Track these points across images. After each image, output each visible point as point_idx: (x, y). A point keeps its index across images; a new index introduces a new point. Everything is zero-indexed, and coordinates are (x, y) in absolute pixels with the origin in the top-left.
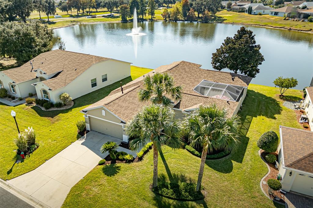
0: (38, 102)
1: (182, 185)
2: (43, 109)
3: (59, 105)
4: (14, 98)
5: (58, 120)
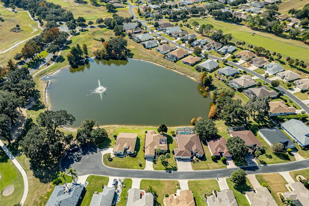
0: (129, 154)
2: (132, 156)
4: (122, 155)
5: (138, 157)
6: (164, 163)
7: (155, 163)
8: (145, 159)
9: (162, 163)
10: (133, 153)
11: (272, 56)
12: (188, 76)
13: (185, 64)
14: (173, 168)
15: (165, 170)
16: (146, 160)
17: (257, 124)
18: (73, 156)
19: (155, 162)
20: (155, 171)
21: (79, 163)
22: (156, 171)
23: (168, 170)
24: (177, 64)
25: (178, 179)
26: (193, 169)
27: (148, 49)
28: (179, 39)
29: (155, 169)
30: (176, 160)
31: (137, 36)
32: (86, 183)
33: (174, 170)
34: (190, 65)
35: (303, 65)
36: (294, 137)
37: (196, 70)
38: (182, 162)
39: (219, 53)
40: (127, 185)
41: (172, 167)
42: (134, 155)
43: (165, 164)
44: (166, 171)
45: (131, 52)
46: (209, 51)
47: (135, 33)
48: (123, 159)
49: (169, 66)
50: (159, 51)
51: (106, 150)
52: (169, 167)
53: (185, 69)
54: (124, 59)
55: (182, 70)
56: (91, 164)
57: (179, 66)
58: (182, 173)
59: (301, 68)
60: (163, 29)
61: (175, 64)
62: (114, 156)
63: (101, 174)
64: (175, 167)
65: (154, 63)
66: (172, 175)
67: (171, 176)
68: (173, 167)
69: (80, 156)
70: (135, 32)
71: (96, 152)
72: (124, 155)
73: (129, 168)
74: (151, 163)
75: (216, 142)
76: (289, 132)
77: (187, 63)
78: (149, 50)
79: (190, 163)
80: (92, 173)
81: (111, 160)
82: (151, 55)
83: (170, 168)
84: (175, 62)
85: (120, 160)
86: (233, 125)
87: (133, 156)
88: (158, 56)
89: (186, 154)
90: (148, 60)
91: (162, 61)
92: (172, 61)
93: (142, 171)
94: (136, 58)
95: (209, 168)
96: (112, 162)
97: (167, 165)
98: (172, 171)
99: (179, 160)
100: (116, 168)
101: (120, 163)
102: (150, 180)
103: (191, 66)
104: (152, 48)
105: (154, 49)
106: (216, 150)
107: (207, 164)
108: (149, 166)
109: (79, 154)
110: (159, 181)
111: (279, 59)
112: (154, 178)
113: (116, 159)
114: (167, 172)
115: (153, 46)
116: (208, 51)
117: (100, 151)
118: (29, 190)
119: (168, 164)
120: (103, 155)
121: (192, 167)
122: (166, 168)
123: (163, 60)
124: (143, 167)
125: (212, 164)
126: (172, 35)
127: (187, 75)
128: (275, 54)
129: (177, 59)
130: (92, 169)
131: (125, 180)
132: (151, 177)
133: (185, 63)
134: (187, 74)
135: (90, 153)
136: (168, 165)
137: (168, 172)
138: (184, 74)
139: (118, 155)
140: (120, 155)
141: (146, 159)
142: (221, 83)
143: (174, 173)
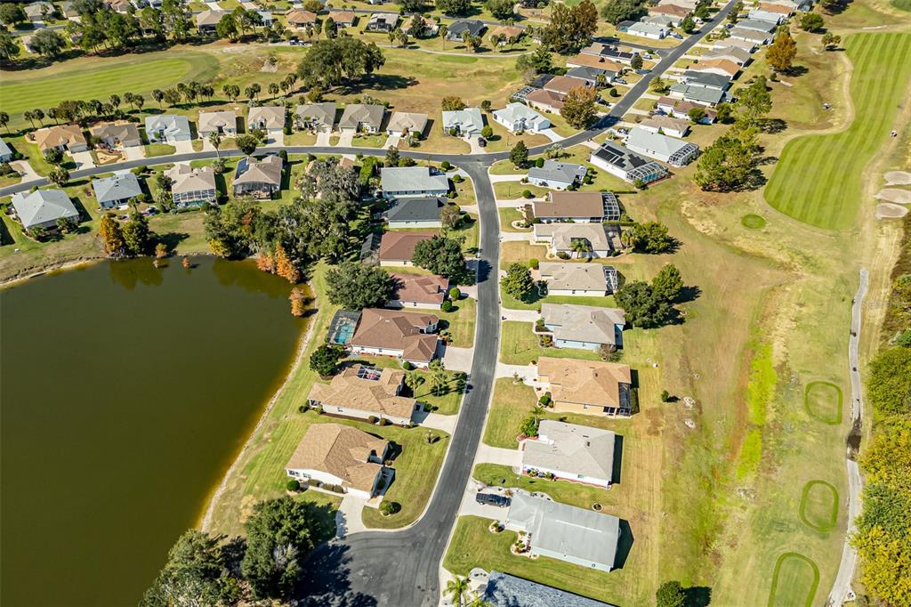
2: (393, 455)
6: (437, 392)
7: (436, 409)
8: (413, 426)
9: (439, 395)
10: (387, 447)
11: (115, 108)
14: (457, 379)
15: (461, 393)
16: (422, 425)
20: (459, 414)
21: (383, 600)
22: (460, 412)
23: (463, 388)
25: (492, 376)
26: (469, 347)
29: (454, 412)
32: (476, 575)
33: (466, 380)
35: (206, 92)
36: (423, 192)
41: (454, 380)
43: (441, 390)
44: (464, 395)
48: (402, 476)
51: (344, 521)
52: (453, 385)
56: (395, 563)
59: (206, 99)
62: (381, 497)
63: (447, 535)
64: (457, 375)
66: (479, 385)
67: (483, 388)
68: (454, 378)
69: (348, 601)
71: (346, 548)
73: (438, 464)
74: (432, 416)
76: (406, 193)
79: (450, 349)
80: (437, 560)
81: (394, 507)
83: (458, 384)
85: (404, 484)
93: (455, 440)
95: (472, 325)
96: (406, 506)
97: (447, 389)
98: (468, 382)
106: (430, 293)
107: (457, 323)
108: (441, 422)
110: (494, 410)
111: (141, 105)
113: (394, 493)
114: (467, 392)
117: (343, 538)
119: (444, 385)
120: (365, 529)
121: (463, 347)
122: (455, 391)
124: (442, 436)
125: (459, 317)
128: (117, 101)
130: (418, 560)
131: (479, 478)
135: (342, 565)
136: (447, 386)
137: (470, 390)
141: (418, 426)
143: (473, 380)
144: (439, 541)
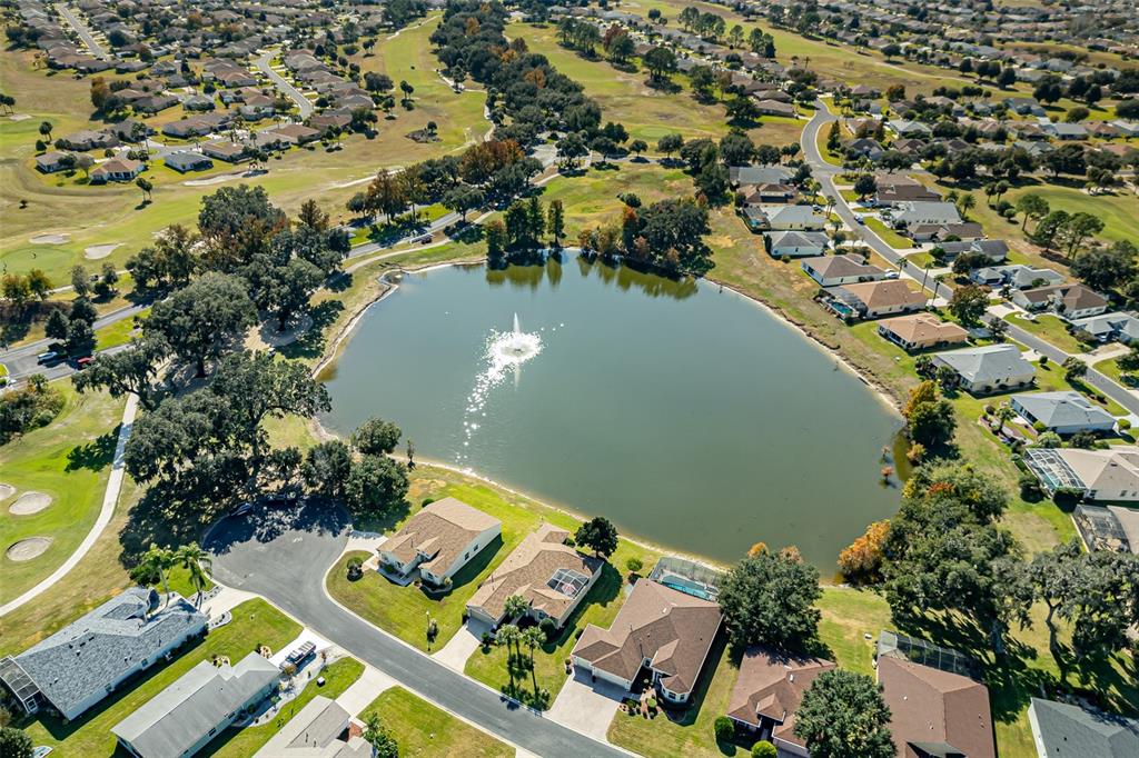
0: (424, 581)
1: (523, 660)
2: (430, 590)
3: (442, 586)
4: (401, 575)
5: (445, 604)
6: (520, 662)
7: (486, 651)
8: (465, 619)
9: (510, 663)
10: (438, 581)
12: (873, 386)
13: (883, 340)
14: (537, 694)
15: (503, 690)
16: (464, 627)
17: (1056, 673)
18: (263, 518)
19: (487, 644)
20: (464, 676)
21: (262, 547)
22: (468, 678)
23: (514, 696)
24: (853, 333)
25: (524, 744)
27: (777, 258)
28: (928, 247)
29: (467, 671)
30: (569, 672)
31: (763, 210)
32: (223, 617)
33: (531, 706)
34: (904, 346)
37: (919, 372)
38: (586, 690)
39: (1072, 334)
40: (333, 680)
41: (537, 690)
42: (438, 591)
43: (520, 667)
44: (500, 694)
45: (711, 258)
46: (1034, 317)
47: (766, 199)
48: (391, 590)
49: (821, 332)
50: (811, 271)
51: (368, 537)
52: (526, 685)
53: (877, 356)
54: (670, 273)
55: (862, 357)
56: (290, 563)
57: (857, 341)
58: (555, 730)
60: (886, 202)
61: (846, 330)
62: (376, 568)
63: (290, 610)
64: (547, 698)
65: (769, 310)
66: (511, 721)
67: (503, 724)
68: (542, 691)
70: (766, 194)
71: (336, 534)
72: (407, 576)
73: (388, 627)
74: (474, 643)
75: (775, 666)
77: (894, 335)
78: (780, 264)
79: (612, 707)
80: (270, 595)
81: (355, 575)
82: (774, 282)
83: (525, 692)
84: (850, 322)
85: (381, 590)
86: (926, 634)
87: (434, 591)
88: (798, 287)
89: (615, 665)
90: (756, 294)
91: (803, 308)
92: (839, 316)
93: (418, 657)
94: (714, 281)
96: (351, 587)
97: (521, 675)
98: (525, 707)
99: (583, 677)
100: (350, 608)
101: (372, 600)
102: (420, 701)
103: (906, 350)
104: (793, 257)
105: (800, 261)
106: (755, 699)
107: (681, 738)
108: (458, 651)
109: (286, 519)
110: (450, 718)
112: (439, 700)
114: (503, 699)
115: (802, 250)
116: (1027, 313)
117: (348, 535)
118: (73, 569)
119: (529, 674)
120: (347, 550)
121: (611, 728)
122: (512, 684)
123: (807, 308)
124: (433, 646)
125: (703, 749)
126: (907, 231)
127: (873, 382)
129: (863, 312)
130: (281, 580)
131: (345, 661)
132: (430, 693)
133: (885, 336)
134: (873, 378)
135: (319, 528)
136: (525, 678)
137: (506, 704)
138: (860, 375)
139: (389, 570)
140: (397, 572)
141: (464, 622)
142: (996, 448)
143: (524, 715)
144: (288, 603)
